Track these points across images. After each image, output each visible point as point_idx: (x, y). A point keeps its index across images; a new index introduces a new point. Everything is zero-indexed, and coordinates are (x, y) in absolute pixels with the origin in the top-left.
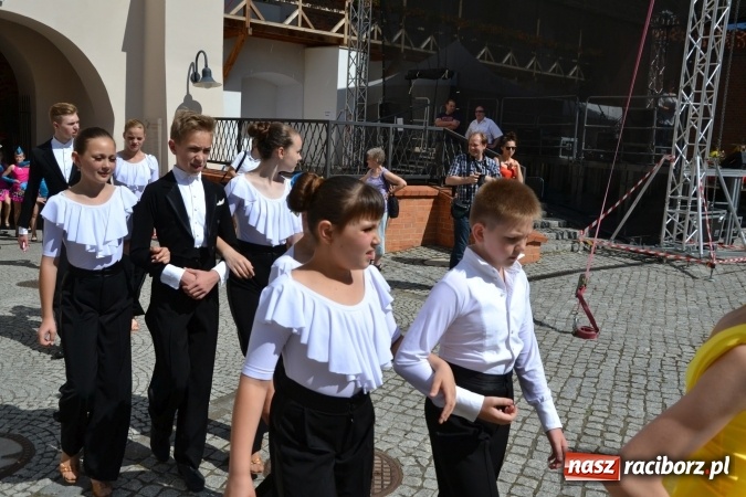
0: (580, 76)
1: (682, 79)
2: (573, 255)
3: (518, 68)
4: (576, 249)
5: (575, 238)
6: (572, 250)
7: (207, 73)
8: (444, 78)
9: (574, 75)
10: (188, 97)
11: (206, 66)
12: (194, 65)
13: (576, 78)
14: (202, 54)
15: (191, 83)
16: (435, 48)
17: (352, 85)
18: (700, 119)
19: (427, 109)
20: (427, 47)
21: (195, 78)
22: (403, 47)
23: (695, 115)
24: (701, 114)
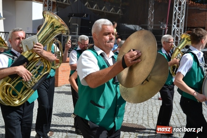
0: (121, 13)
1: (173, 20)
3: (99, 10)
8: (85, 17)
9: (119, 13)
13: (120, 14)
18: (179, 33)
19: (77, 28)
23: (177, 32)
24: (180, 31)
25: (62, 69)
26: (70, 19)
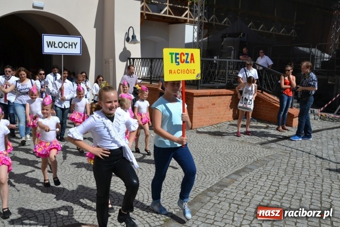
0: (295, 34)
2: (315, 121)
3: (267, 32)
4: (316, 118)
5: (314, 113)
6: (315, 119)
7: (134, 37)
8: (241, 37)
10: (125, 49)
11: (134, 34)
12: (127, 34)
13: (293, 35)
14: (131, 28)
15: (126, 42)
16: (228, 23)
17: (196, 41)
19: (233, 52)
20: (225, 23)
21: (128, 40)
22: (214, 23)
25: (199, 106)
26: (223, 41)
